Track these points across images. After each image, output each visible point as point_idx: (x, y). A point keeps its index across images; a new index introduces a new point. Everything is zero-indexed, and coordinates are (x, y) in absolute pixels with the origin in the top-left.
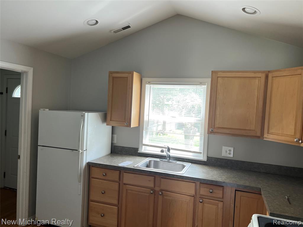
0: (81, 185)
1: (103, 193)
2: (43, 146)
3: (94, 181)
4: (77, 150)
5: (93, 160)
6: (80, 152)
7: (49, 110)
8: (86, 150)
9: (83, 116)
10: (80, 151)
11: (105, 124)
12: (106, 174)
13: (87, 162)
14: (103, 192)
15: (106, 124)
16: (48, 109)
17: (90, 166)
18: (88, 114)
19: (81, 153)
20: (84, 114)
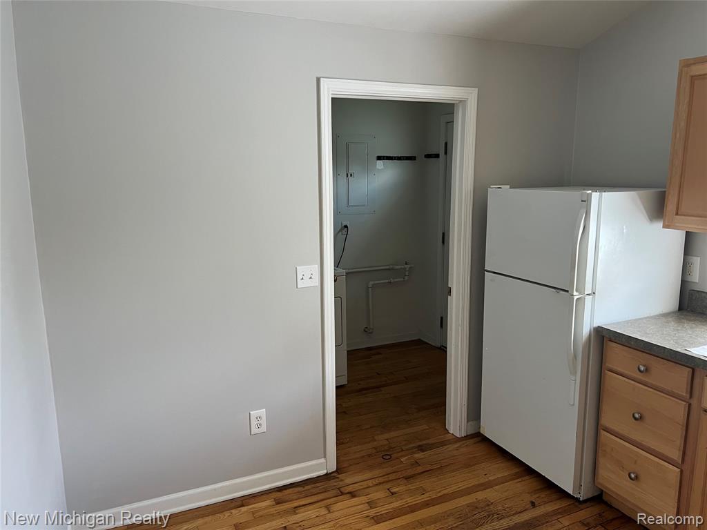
0: (575, 380)
1: (636, 419)
2: (495, 273)
3: (612, 380)
4: (567, 291)
5: (614, 324)
6: (575, 298)
7: (511, 188)
8: (594, 293)
9: (586, 202)
10: (575, 293)
11: (659, 225)
12: (647, 370)
13: (596, 325)
14: (637, 416)
15: (661, 224)
16: (508, 186)
17: (603, 337)
18: (600, 197)
19: (577, 299)
20: (589, 196)
